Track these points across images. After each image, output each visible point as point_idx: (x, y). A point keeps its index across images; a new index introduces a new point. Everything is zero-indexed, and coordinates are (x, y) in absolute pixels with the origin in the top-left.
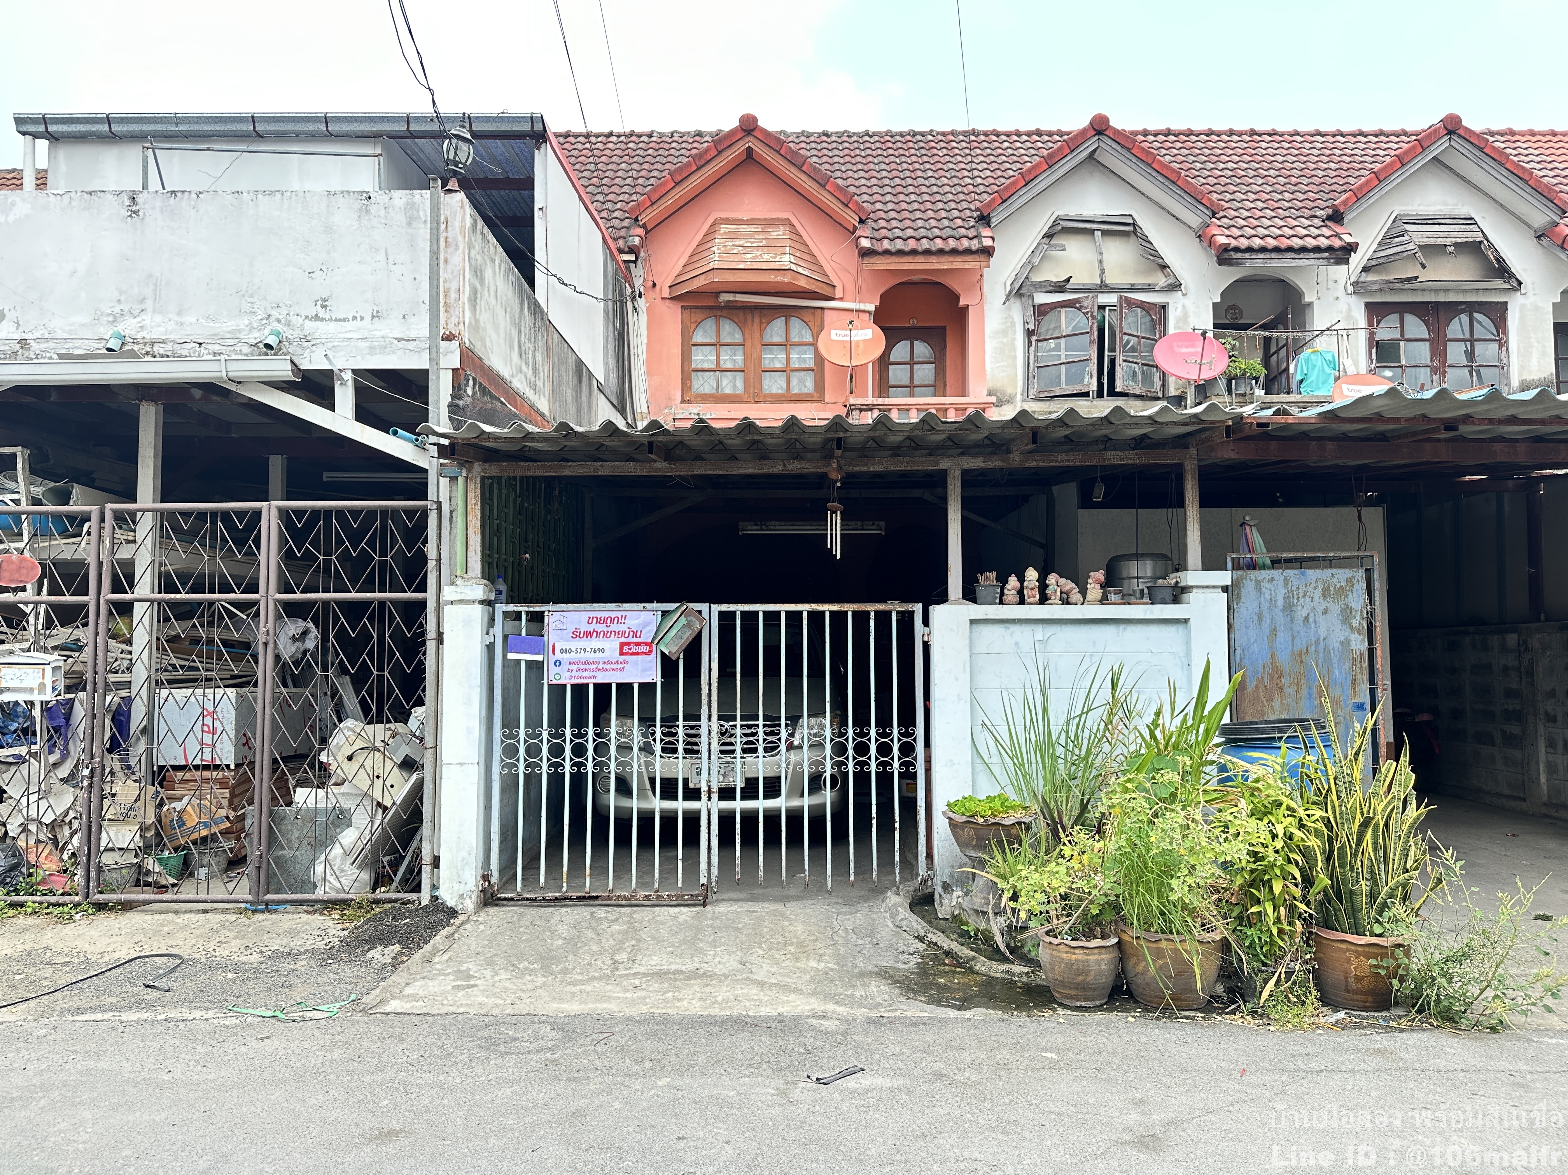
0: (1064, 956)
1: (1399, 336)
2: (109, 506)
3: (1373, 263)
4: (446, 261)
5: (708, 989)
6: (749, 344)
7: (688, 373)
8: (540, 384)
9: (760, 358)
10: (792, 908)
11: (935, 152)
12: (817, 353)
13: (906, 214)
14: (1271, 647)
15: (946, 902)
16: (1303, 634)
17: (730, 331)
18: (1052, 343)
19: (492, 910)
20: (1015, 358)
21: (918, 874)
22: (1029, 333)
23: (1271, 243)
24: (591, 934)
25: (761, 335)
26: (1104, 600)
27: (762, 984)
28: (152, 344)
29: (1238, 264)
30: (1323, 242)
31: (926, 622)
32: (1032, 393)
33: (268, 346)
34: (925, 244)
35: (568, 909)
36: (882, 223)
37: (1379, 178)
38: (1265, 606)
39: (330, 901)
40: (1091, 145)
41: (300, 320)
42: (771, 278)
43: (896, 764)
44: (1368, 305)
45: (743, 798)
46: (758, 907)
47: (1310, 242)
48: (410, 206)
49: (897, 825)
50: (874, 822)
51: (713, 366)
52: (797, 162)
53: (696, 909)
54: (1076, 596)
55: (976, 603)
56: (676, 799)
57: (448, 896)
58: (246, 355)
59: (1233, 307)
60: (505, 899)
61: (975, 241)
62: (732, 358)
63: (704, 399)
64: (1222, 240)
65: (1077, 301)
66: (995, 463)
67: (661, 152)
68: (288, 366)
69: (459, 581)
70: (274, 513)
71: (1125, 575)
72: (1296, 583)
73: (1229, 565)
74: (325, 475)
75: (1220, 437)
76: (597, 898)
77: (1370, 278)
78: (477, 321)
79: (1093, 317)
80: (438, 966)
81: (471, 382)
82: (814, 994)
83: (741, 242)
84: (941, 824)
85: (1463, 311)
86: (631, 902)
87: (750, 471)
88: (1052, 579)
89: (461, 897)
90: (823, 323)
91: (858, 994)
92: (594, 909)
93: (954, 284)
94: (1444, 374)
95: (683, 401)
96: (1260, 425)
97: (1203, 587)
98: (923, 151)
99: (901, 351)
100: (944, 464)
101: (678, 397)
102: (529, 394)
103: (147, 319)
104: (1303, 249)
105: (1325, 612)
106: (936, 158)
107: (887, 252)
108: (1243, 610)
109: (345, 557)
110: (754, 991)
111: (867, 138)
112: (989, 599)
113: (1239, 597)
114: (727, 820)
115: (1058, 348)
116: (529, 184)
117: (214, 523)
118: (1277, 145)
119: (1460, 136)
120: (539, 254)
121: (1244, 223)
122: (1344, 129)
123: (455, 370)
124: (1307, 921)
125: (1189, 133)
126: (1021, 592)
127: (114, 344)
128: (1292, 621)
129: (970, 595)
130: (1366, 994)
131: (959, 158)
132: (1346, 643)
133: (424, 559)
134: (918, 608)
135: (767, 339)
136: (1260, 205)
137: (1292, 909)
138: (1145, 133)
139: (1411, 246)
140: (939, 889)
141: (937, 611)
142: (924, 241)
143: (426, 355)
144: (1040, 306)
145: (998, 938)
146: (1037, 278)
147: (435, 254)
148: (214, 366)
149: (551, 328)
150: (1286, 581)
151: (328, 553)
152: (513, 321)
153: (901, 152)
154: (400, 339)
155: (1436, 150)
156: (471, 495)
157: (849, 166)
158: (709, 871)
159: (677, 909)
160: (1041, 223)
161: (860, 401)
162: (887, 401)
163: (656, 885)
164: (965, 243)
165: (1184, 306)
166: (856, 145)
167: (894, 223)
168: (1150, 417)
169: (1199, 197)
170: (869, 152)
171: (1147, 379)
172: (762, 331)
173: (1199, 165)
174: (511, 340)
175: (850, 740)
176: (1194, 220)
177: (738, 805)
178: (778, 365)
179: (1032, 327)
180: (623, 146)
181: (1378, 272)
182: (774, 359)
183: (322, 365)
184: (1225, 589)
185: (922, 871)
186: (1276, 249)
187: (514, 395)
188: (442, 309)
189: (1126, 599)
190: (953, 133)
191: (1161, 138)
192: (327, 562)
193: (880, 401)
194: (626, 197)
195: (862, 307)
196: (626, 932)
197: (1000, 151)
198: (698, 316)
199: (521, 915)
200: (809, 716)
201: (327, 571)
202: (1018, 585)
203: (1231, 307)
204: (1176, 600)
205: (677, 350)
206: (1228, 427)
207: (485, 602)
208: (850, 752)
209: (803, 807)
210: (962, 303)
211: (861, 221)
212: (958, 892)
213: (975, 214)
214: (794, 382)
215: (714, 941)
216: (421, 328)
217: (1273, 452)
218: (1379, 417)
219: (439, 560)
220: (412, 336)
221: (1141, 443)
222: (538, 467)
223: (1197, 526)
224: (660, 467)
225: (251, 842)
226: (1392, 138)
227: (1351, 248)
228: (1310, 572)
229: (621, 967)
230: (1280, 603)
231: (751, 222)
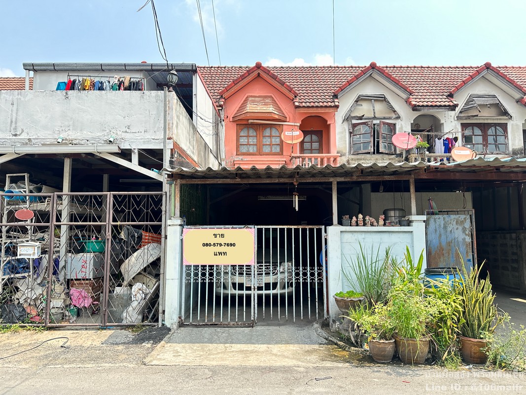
0: (377, 346)
1: (472, 134)
2: (56, 193)
3: (463, 110)
4: (169, 114)
5: (258, 357)
6: (258, 136)
7: (238, 146)
8: (194, 151)
9: (262, 141)
10: (282, 328)
11: (318, 73)
12: (281, 139)
13: (310, 94)
14: (439, 241)
15: (334, 326)
16: (450, 236)
17: (252, 132)
18: (358, 136)
19: (182, 329)
20: (346, 141)
21: (324, 317)
22: (350, 133)
23: (430, 104)
24: (216, 337)
25: (262, 133)
26: (385, 225)
27: (276, 355)
28: (72, 140)
29: (419, 111)
30: (447, 104)
31: (326, 232)
32: (352, 152)
33: (110, 141)
34: (316, 104)
35: (207, 328)
36: (302, 97)
37: (464, 83)
38: (437, 227)
39: (128, 325)
40: (370, 72)
41: (121, 133)
42: (266, 115)
43: (316, 279)
44: (461, 124)
45: (265, 290)
46: (271, 328)
47: (443, 104)
48: (157, 96)
49: (317, 300)
50: (309, 299)
51: (246, 143)
52: (274, 77)
53: (250, 328)
54: (375, 223)
55: (342, 225)
56: (243, 290)
57: (168, 324)
58: (103, 144)
59: (417, 124)
60: (186, 325)
61: (333, 103)
62: (252, 141)
63: (244, 154)
64: (414, 103)
65: (366, 122)
66: (348, 179)
67: (229, 73)
68: (117, 148)
69: (172, 218)
70: (112, 196)
71: (389, 215)
72: (447, 219)
73: (425, 213)
74: (120, 180)
75: (422, 172)
76: (217, 324)
77: (462, 115)
78: (178, 133)
79: (372, 128)
80: (167, 348)
81: (176, 153)
82: (293, 358)
83: (256, 103)
84: (332, 300)
85: (493, 126)
86: (228, 326)
87: (268, 182)
88: (367, 218)
89: (172, 324)
90: (283, 129)
91: (308, 358)
92: (216, 328)
93: (326, 117)
94: (487, 146)
95: (237, 155)
96: (435, 168)
97: (417, 221)
98: (314, 73)
99: (308, 138)
100: (331, 180)
101: (235, 153)
102: (192, 155)
103: (70, 133)
104: (440, 106)
105: (457, 229)
106: (319, 76)
107: (304, 107)
108: (430, 228)
109: (135, 210)
110: (274, 357)
111: (296, 69)
112: (347, 224)
113: (429, 224)
114: (260, 297)
115: (360, 138)
116: (191, 86)
117: (91, 199)
118: (430, 71)
119: (491, 69)
120: (194, 109)
121: (421, 97)
122: (452, 66)
123: (172, 149)
124: (458, 334)
125: (401, 67)
126: (357, 222)
127: (60, 140)
128: (446, 232)
129: (340, 223)
130: (477, 358)
131: (326, 76)
132: (464, 239)
133: (161, 211)
134: (323, 227)
135: (265, 134)
136: (426, 91)
137: (452, 330)
138: (387, 67)
139: (476, 105)
140: (331, 322)
141: (329, 228)
142: (316, 103)
143: (162, 144)
144: (354, 124)
145: (353, 339)
146: (353, 115)
147: (165, 111)
148: (93, 148)
149: (198, 133)
150: (444, 219)
151: (129, 209)
152: (187, 133)
153: (307, 73)
154: (153, 139)
155: (483, 74)
156: (177, 190)
157: (291, 78)
158: (254, 315)
159: (244, 328)
160: (354, 97)
161: (295, 155)
162: (304, 155)
163: (237, 320)
164: (330, 104)
165: (401, 124)
166: (292, 71)
167: (306, 97)
168: (400, 166)
169: (406, 89)
170: (297, 73)
171: (390, 148)
172: (263, 132)
173: (405, 78)
174: (187, 138)
175: (301, 271)
176: (404, 96)
177: (264, 292)
178: (268, 143)
179: (351, 131)
180: (216, 71)
181: (465, 113)
182: (267, 141)
183: (127, 147)
184: (424, 221)
185: (325, 316)
186: (432, 106)
187: (187, 156)
188: (167, 129)
189: (391, 224)
190: (324, 67)
191: (392, 69)
192: (129, 212)
193: (302, 155)
194: (218, 88)
195: (296, 124)
196: (228, 337)
197: (339, 73)
198: (242, 127)
199: (192, 330)
200: (287, 262)
201: (129, 215)
202: (356, 219)
203: (416, 124)
204: (409, 225)
205: (235, 138)
206: (425, 169)
207: (180, 225)
208: (301, 275)
209: (285, 293)
210: (328, 123)
211: (295, 97)
212: (338, 323)
213: (332, 94)
214: (273, 149)
215: (257, 339)
216: (161, 135)
217: (439, 176)
218: (474, 166)
219: (166, 211)
220: (157, 138)
221: (395, 173)
222: (198, 181)
223: (414, 200)
224: (238, 180)
225: (102, 306)
226: (467, 69)
227: (456, 106)
228: (452, 216)
229: (227, 349)
230: (442, 226)
231: (259, 97)
